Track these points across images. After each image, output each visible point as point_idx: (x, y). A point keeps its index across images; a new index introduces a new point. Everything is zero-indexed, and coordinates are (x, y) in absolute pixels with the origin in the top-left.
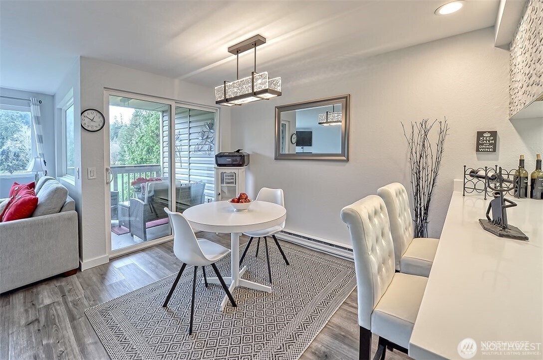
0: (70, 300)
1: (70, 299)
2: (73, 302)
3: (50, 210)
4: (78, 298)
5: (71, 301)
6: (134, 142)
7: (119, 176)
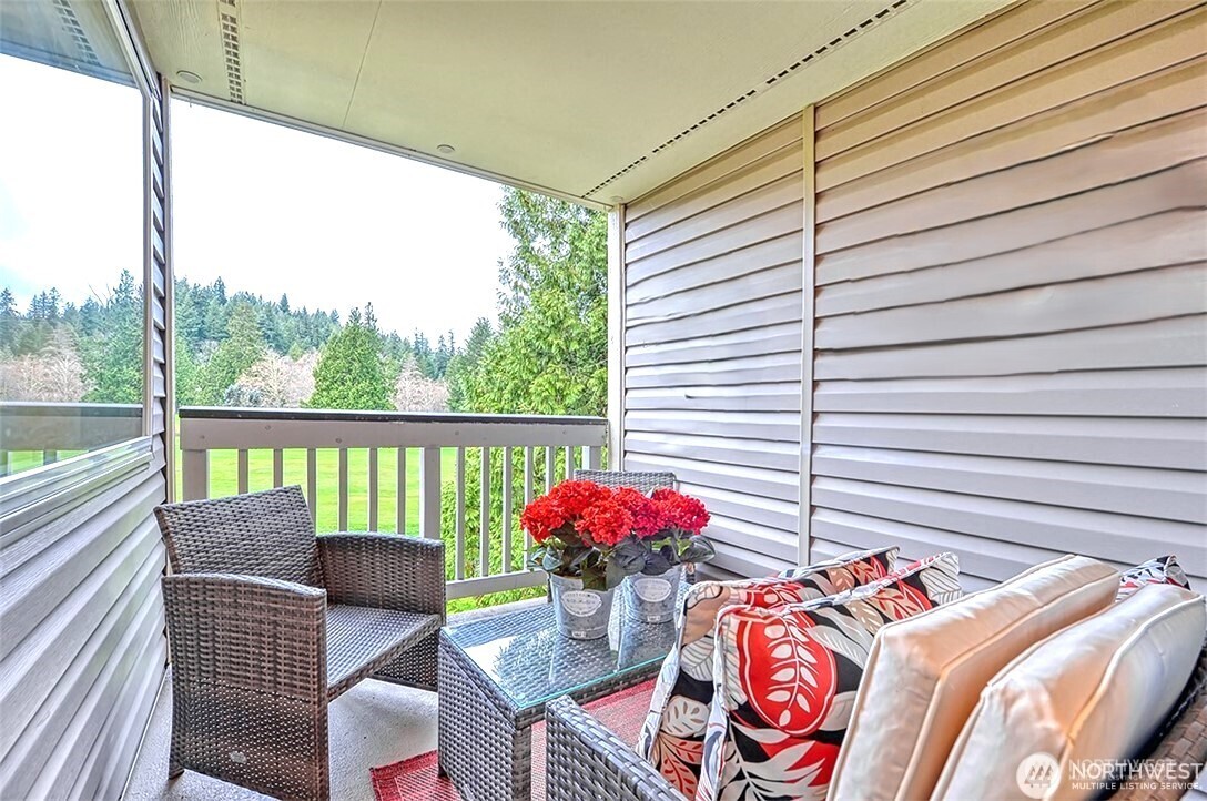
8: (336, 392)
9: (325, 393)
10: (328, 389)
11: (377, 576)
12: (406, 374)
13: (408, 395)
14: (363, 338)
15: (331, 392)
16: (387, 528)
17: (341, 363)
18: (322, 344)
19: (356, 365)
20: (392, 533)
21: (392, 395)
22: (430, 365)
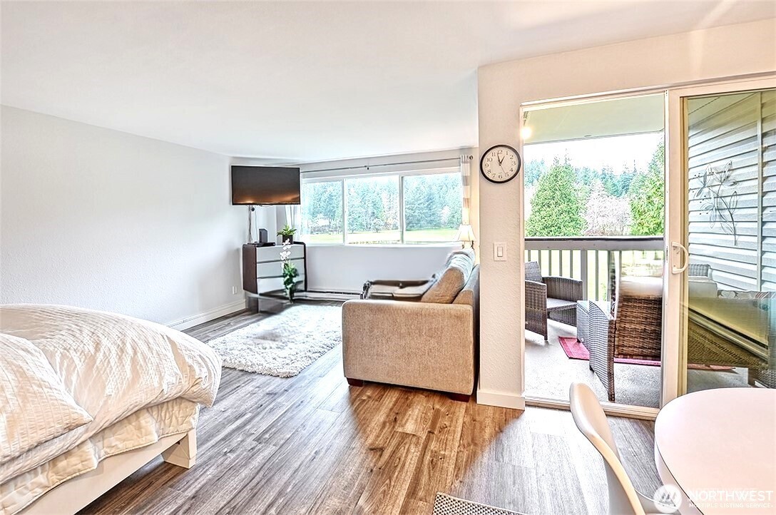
0: (432, 448)
1: (433, 446)
2: (435, 454)
3: (437, 298)
4: (442, 452)
5: (432, 451)
6: (644, 197)
7: (591, 254)
8: (544, 212)
9: (538, 214)
10: (539, 211)
11: (560, 289)
12: (594, 195)
13: (596, 210)
14: (562, 174)
15: (541, 213)
16: (566, 275)
17: (549, 193)
18: (535, 181)
19: (558, 193)
20: (568, 277)
21: (583, 211)
22: (614, 185)
